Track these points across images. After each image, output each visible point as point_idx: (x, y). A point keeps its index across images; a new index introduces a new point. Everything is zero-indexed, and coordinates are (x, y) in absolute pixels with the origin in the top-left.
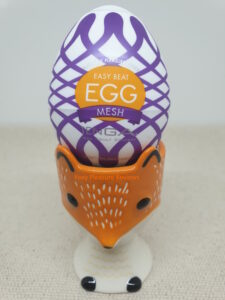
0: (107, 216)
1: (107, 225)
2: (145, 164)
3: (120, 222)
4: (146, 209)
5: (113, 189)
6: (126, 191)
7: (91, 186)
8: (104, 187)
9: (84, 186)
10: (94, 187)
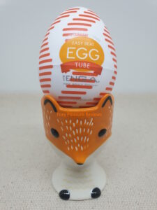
0: (79, 142)
1: (79, 149)
2: (103, 105)
3: (88, 146)
4: (104, 137)
5: (83, 122)
6: (91, 124)
7: (68, 121)
8: (77, 121)
9: (64, 122)
10: (70, 121)
